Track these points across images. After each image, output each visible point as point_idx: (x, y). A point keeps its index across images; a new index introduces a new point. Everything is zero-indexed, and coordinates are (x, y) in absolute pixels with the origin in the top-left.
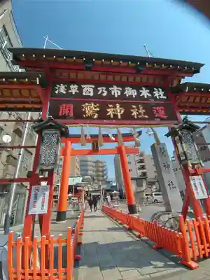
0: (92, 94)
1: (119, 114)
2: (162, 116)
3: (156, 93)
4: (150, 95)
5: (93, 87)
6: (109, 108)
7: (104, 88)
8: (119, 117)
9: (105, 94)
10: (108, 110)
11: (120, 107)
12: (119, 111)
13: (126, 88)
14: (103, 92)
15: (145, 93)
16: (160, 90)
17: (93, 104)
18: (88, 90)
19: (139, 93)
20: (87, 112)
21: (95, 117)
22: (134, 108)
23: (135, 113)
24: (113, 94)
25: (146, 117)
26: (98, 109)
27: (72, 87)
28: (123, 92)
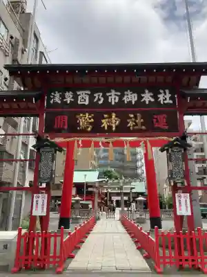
0: (87, 103)
1: (114, 126)
2: (162, 127)
3: (161, 97)
4: (152, 100)
5: (89, 93)
6: (104, 118)
7: (101, 94)
8: (114, 129)
9: (101, 102)
10: (103, 121)
11: (116, 117)
12: (114, 121)
13: (126, 93)
14: (99, 100)
15: (147, 97)
16: (167, 91)
17: (87, 115)
18: (84, 98)
19: (140, 98)
20: (81, 124)
21: (89, 129)
22: (131, 118)
23: (131, 124)
24: (110, 100)
25: (143, 127)
26: (92, 120)
27: (67, 94)
28: (121, 97)
